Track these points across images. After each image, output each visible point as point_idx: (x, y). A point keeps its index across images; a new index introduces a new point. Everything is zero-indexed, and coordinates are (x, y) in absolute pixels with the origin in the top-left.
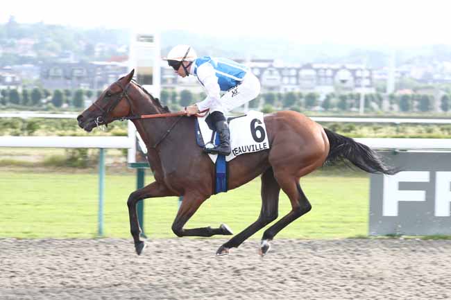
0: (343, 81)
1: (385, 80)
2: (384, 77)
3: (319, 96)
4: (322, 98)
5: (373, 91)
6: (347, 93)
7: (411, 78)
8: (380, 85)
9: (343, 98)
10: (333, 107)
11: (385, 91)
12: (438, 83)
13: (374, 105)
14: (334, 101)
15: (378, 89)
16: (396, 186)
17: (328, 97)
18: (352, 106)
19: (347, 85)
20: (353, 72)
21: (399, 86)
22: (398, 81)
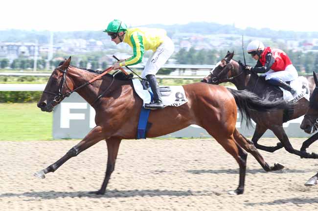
0: (23, 52)
1: (47, 52)
2: (46, 50)
3: (9, 61)
4: (11, 62)
5: (40, 58)
6: (25, 59)
7: (62, 51)
8: (45, 55)
9: (23, 62)
10: (17, 67)
11: (47, 58)
12: (77, 54)
13: (41, 66)
14: (17, 64)
15: (43, 57)
16: (69, 111)
17: (14, 62)
18: (28, 67)
19: (25, 55)
20: (29, 47)
21: (56, 56)
22: (55, 52)
